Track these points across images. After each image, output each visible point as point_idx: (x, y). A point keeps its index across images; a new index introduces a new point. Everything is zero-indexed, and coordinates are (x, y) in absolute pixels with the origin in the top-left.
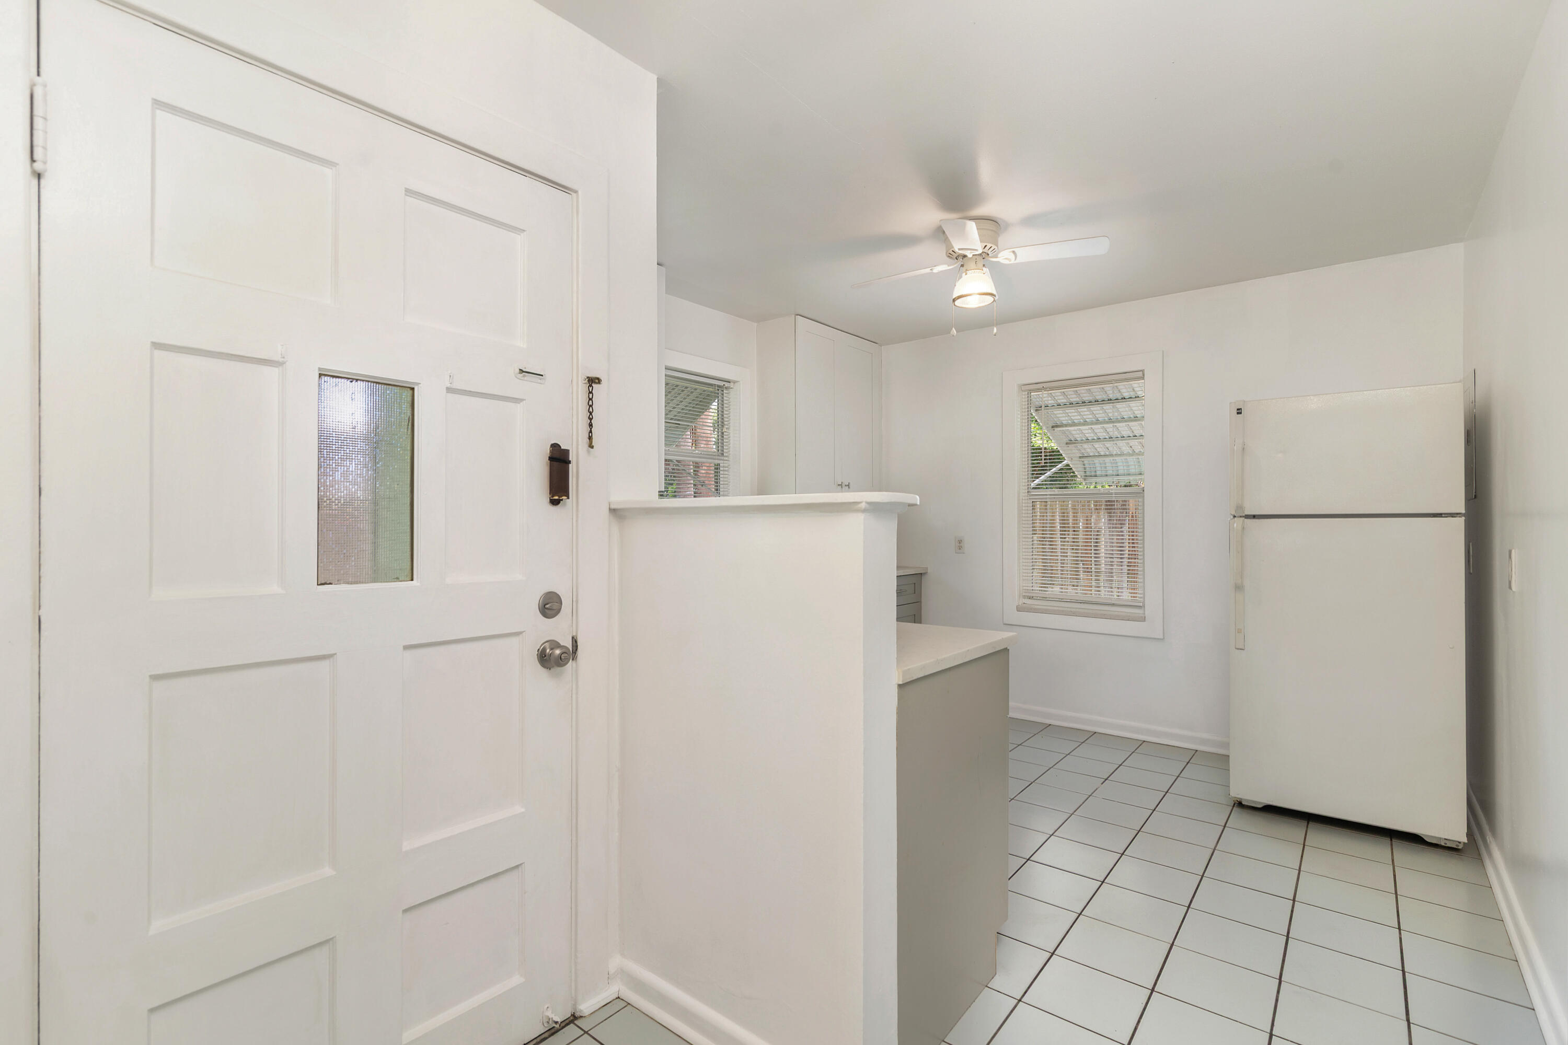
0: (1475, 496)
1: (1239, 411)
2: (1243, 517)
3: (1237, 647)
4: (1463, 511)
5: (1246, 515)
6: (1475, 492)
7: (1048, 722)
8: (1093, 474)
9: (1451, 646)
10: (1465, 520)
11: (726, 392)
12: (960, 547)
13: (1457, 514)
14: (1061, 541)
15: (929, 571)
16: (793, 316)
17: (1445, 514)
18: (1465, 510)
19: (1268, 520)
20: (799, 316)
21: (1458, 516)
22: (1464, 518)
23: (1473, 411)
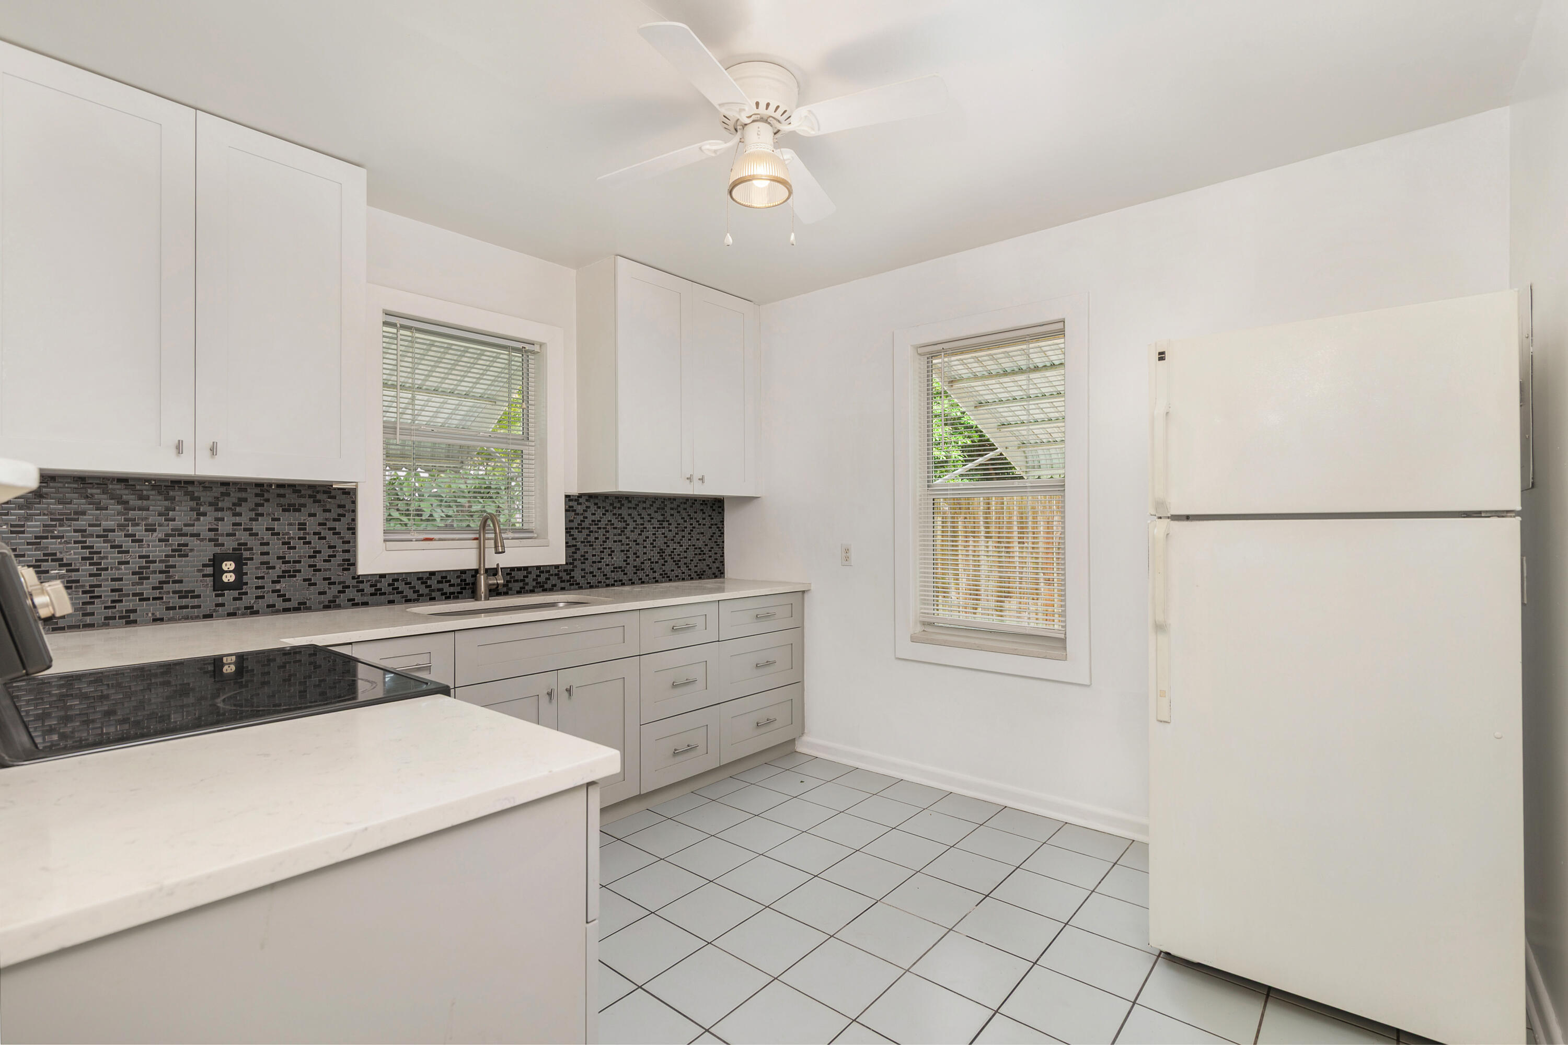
0: (1533, 484)
1: (1162, 356)
2: (1168, 518)
3: (1160, 719)
4: (1519, 508)
5: (1172, 515)
6: (1533, 478)
7: (949, 788)
8: (1036, 464)
9: (1498, 734)
10: (1521, 522)
11: (533, 357)
12: (847, 558)
13: (1508, 512)
14: (1019, 548)
15: (812, 588)
16: (613, 256)
17: (1486, 512)
18: (1522, 505)
19: (1201, 522)
20: (618, 257)
21: (1509, 514)
22: (1519, 519)
23: (1530, 349)
